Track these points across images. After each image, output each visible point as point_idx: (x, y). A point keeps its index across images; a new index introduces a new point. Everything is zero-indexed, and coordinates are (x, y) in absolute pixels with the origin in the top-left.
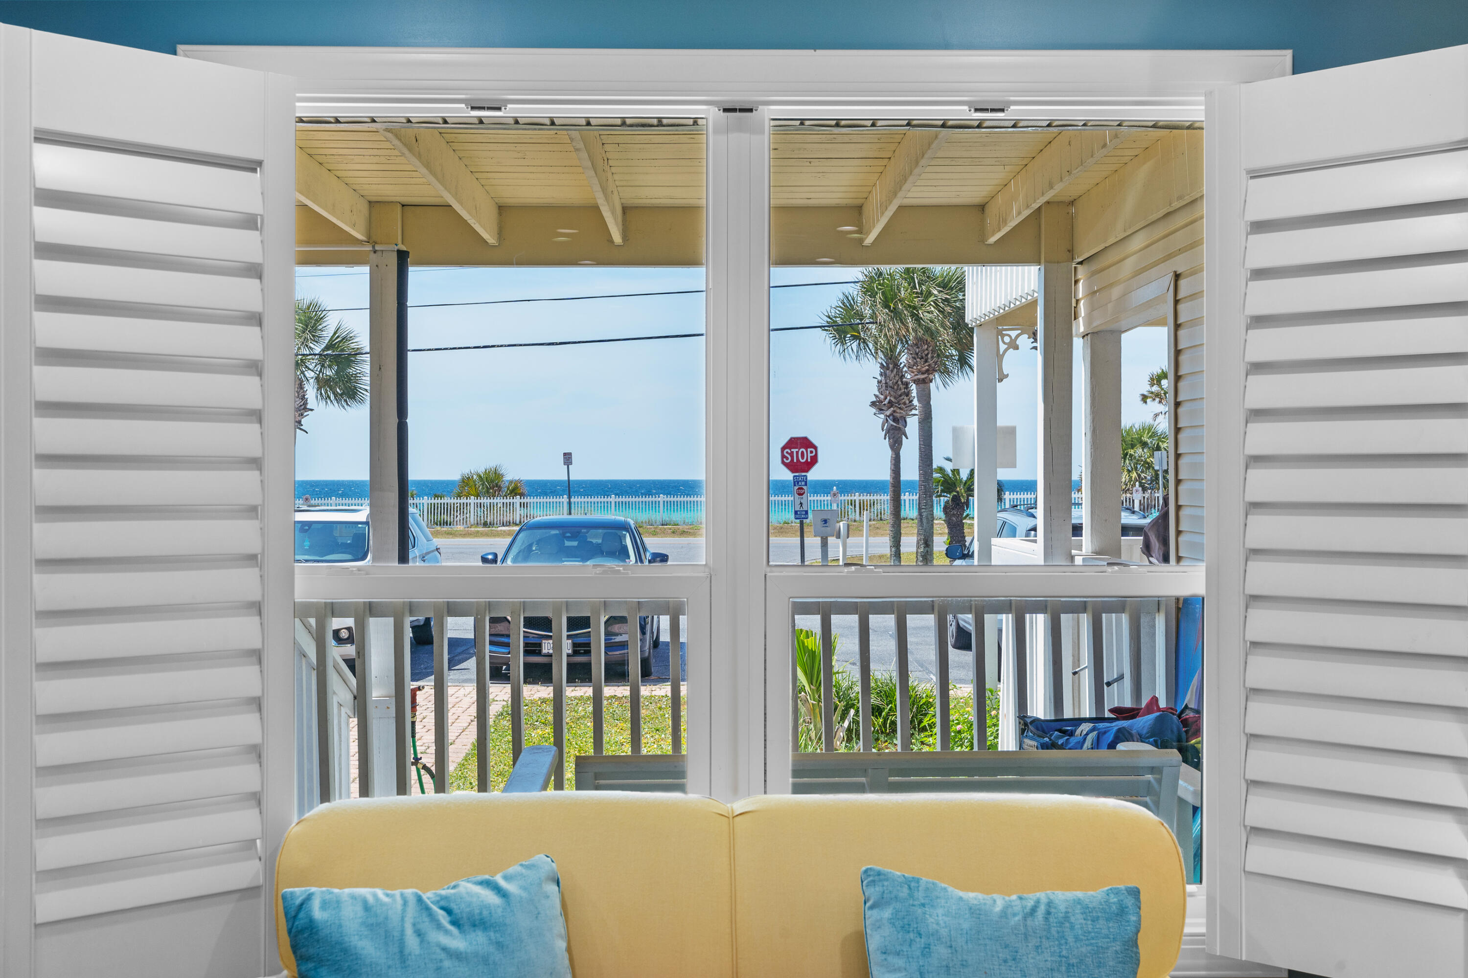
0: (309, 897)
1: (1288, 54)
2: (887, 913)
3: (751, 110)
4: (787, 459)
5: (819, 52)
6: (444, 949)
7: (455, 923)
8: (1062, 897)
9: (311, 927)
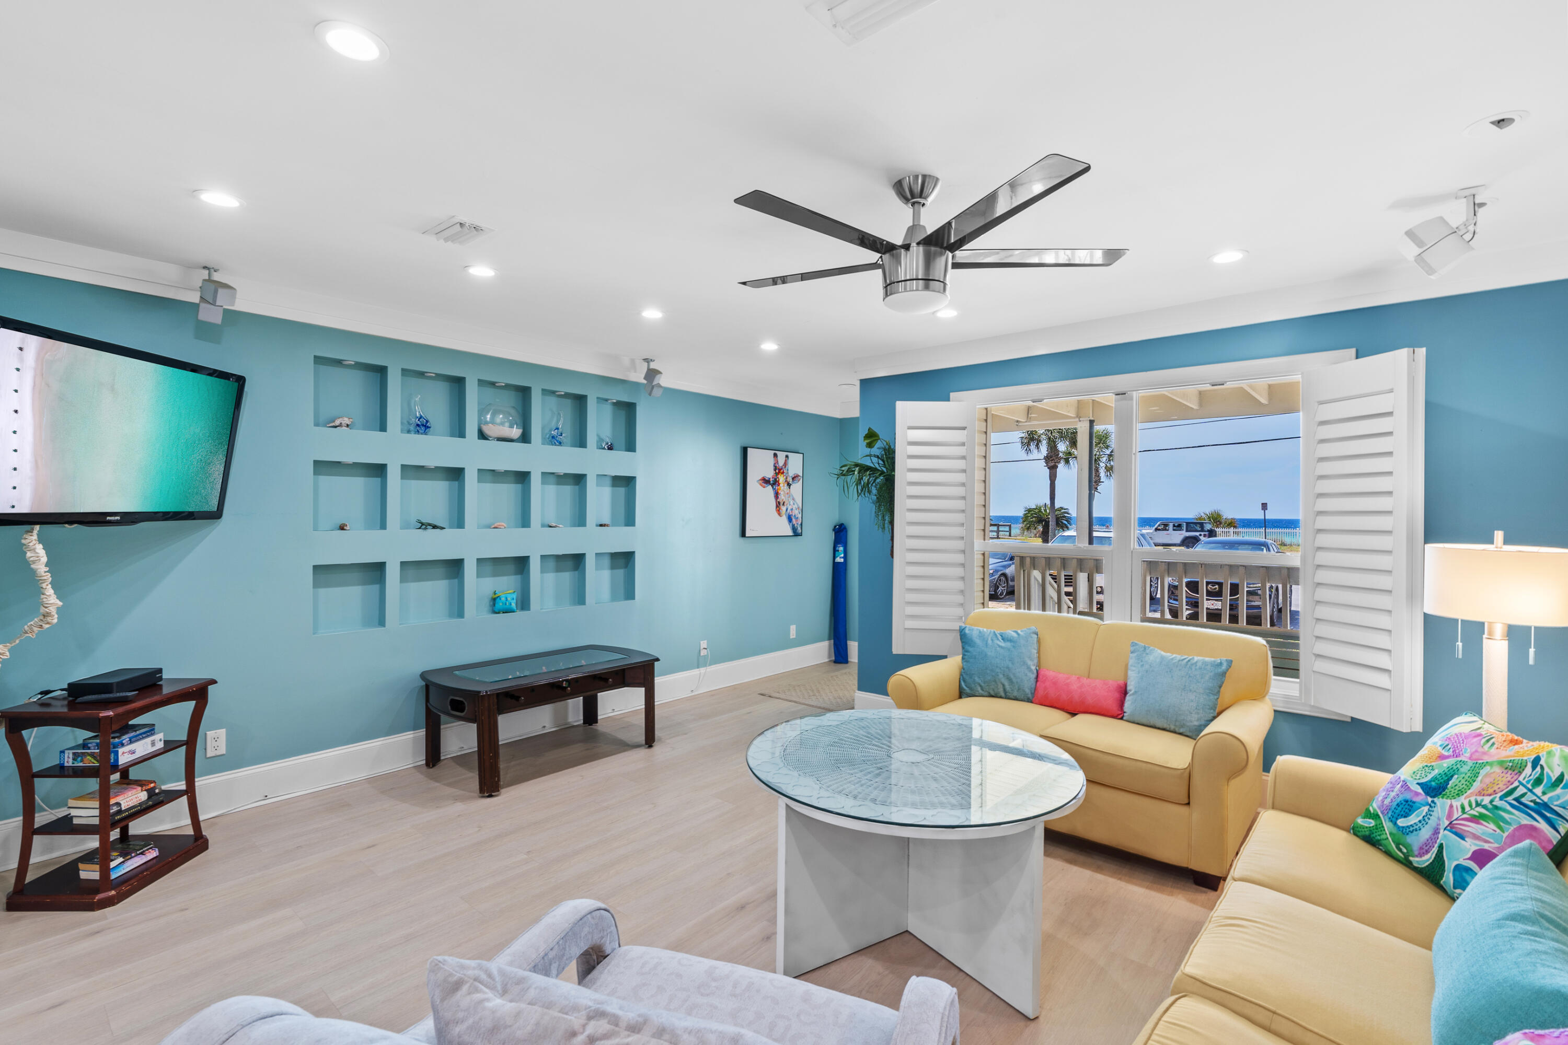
0: (966, 627)
1: (1353, 351)
2: (1135, 654)
3: (1125, 394)
5: (1148, 372)
6: (998, 645)
7: (1002, 639)
8: (1197, 659)
9: (965, 635)
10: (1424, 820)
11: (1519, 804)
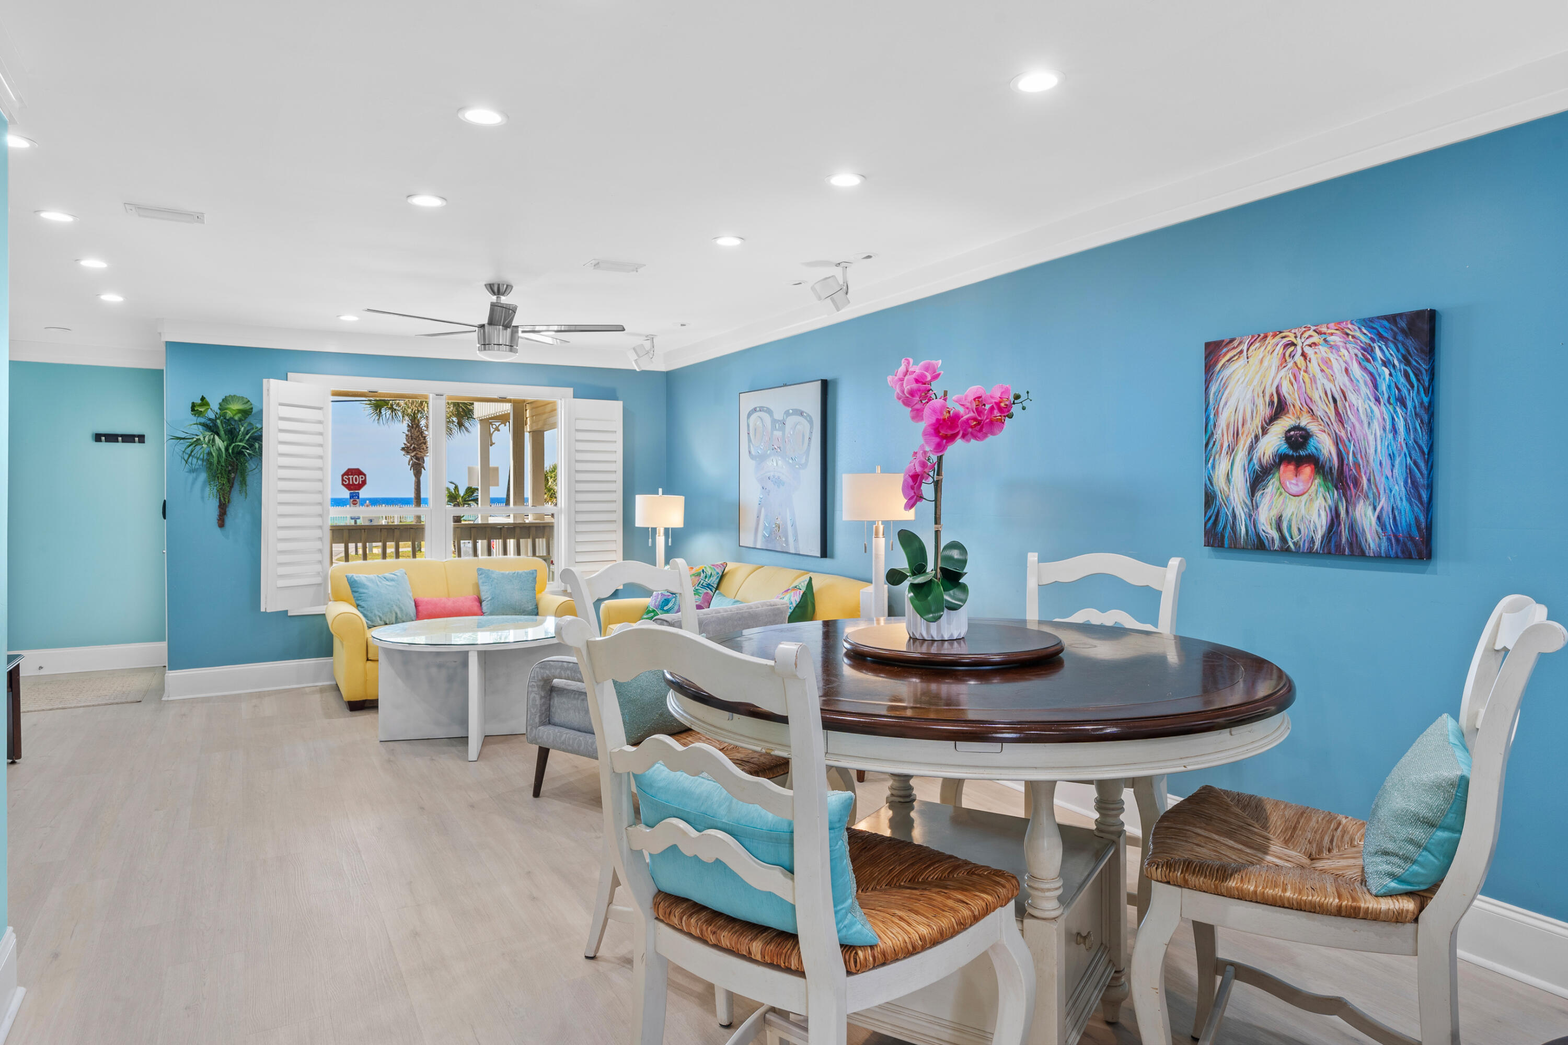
0: (352, 578)
2: (484, 576)
4: (346, 482)
6: (386, 584)
7: (387, 580)
8: (520, 571)
9: (355, 581)
10: (674, 604)
11: (703, 587)
